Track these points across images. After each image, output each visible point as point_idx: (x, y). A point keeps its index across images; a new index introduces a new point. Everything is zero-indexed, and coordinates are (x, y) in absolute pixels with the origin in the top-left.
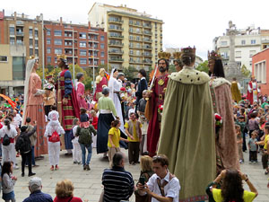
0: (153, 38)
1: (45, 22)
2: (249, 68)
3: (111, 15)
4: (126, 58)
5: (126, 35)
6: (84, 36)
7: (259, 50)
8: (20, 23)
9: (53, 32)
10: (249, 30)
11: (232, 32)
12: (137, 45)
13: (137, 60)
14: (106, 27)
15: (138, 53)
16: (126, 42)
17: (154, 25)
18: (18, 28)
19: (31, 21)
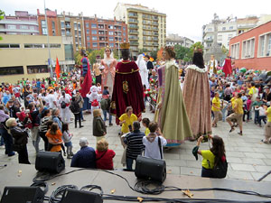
0: (159, 27)
1: (85, 18)
2: (227, 48)
3: (130, 11)
4: (141, 42)
5: (140, 26)
6: (112, 28)
7: (235, 34)
8: (68, 19)
9: (90, 25)
10: (228, 19)
11: (216, 22)
12: (148, 33)
13: (148, 43)
14: (127, 20)
15: (149, 38)
16: (140, 31)
17: (159, 18)
18: (67, 23)
19: (75, 17)
